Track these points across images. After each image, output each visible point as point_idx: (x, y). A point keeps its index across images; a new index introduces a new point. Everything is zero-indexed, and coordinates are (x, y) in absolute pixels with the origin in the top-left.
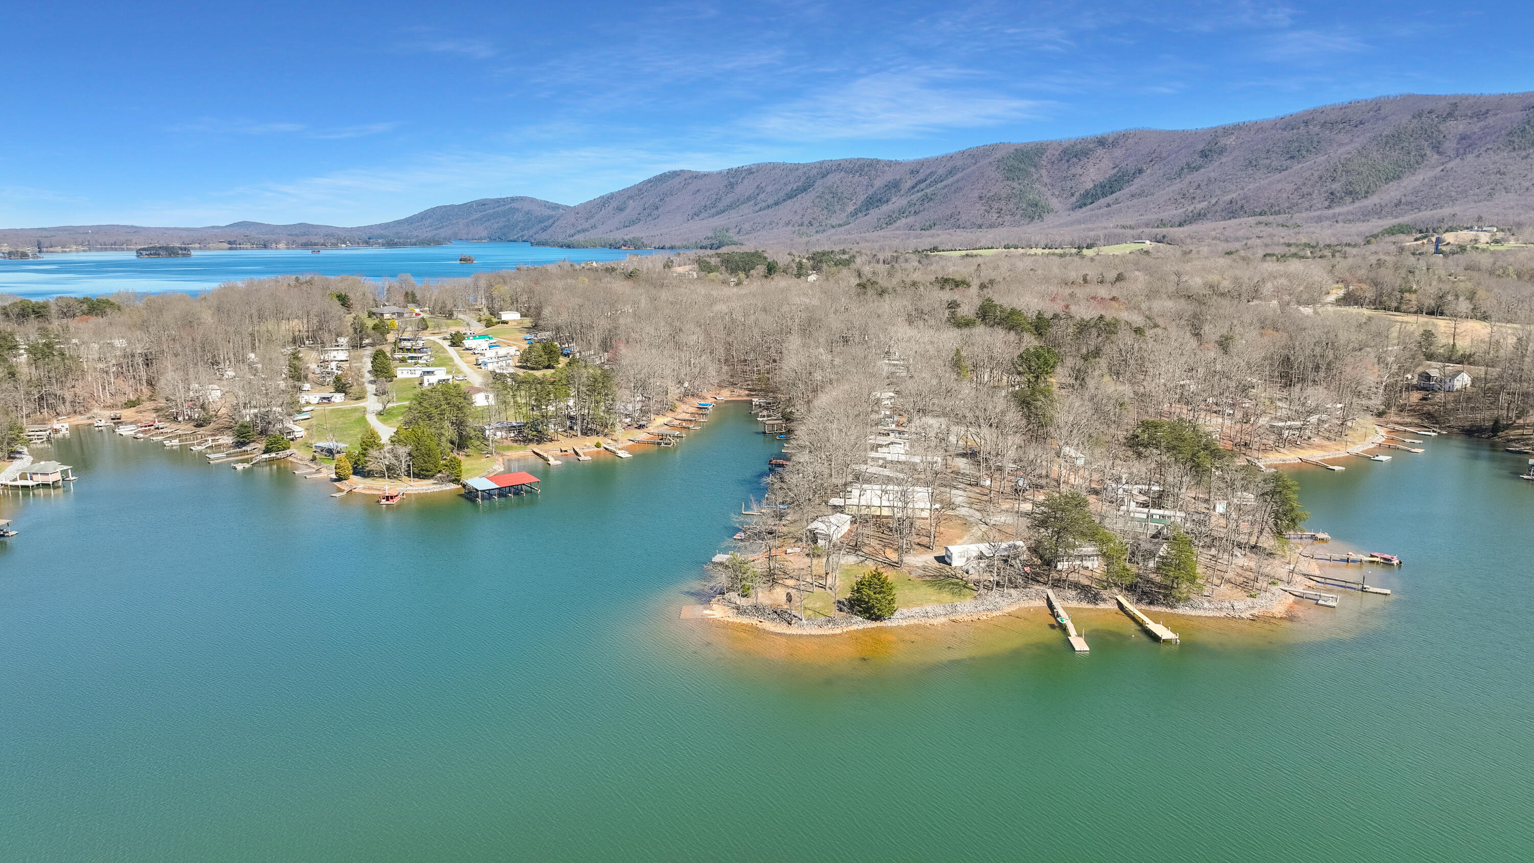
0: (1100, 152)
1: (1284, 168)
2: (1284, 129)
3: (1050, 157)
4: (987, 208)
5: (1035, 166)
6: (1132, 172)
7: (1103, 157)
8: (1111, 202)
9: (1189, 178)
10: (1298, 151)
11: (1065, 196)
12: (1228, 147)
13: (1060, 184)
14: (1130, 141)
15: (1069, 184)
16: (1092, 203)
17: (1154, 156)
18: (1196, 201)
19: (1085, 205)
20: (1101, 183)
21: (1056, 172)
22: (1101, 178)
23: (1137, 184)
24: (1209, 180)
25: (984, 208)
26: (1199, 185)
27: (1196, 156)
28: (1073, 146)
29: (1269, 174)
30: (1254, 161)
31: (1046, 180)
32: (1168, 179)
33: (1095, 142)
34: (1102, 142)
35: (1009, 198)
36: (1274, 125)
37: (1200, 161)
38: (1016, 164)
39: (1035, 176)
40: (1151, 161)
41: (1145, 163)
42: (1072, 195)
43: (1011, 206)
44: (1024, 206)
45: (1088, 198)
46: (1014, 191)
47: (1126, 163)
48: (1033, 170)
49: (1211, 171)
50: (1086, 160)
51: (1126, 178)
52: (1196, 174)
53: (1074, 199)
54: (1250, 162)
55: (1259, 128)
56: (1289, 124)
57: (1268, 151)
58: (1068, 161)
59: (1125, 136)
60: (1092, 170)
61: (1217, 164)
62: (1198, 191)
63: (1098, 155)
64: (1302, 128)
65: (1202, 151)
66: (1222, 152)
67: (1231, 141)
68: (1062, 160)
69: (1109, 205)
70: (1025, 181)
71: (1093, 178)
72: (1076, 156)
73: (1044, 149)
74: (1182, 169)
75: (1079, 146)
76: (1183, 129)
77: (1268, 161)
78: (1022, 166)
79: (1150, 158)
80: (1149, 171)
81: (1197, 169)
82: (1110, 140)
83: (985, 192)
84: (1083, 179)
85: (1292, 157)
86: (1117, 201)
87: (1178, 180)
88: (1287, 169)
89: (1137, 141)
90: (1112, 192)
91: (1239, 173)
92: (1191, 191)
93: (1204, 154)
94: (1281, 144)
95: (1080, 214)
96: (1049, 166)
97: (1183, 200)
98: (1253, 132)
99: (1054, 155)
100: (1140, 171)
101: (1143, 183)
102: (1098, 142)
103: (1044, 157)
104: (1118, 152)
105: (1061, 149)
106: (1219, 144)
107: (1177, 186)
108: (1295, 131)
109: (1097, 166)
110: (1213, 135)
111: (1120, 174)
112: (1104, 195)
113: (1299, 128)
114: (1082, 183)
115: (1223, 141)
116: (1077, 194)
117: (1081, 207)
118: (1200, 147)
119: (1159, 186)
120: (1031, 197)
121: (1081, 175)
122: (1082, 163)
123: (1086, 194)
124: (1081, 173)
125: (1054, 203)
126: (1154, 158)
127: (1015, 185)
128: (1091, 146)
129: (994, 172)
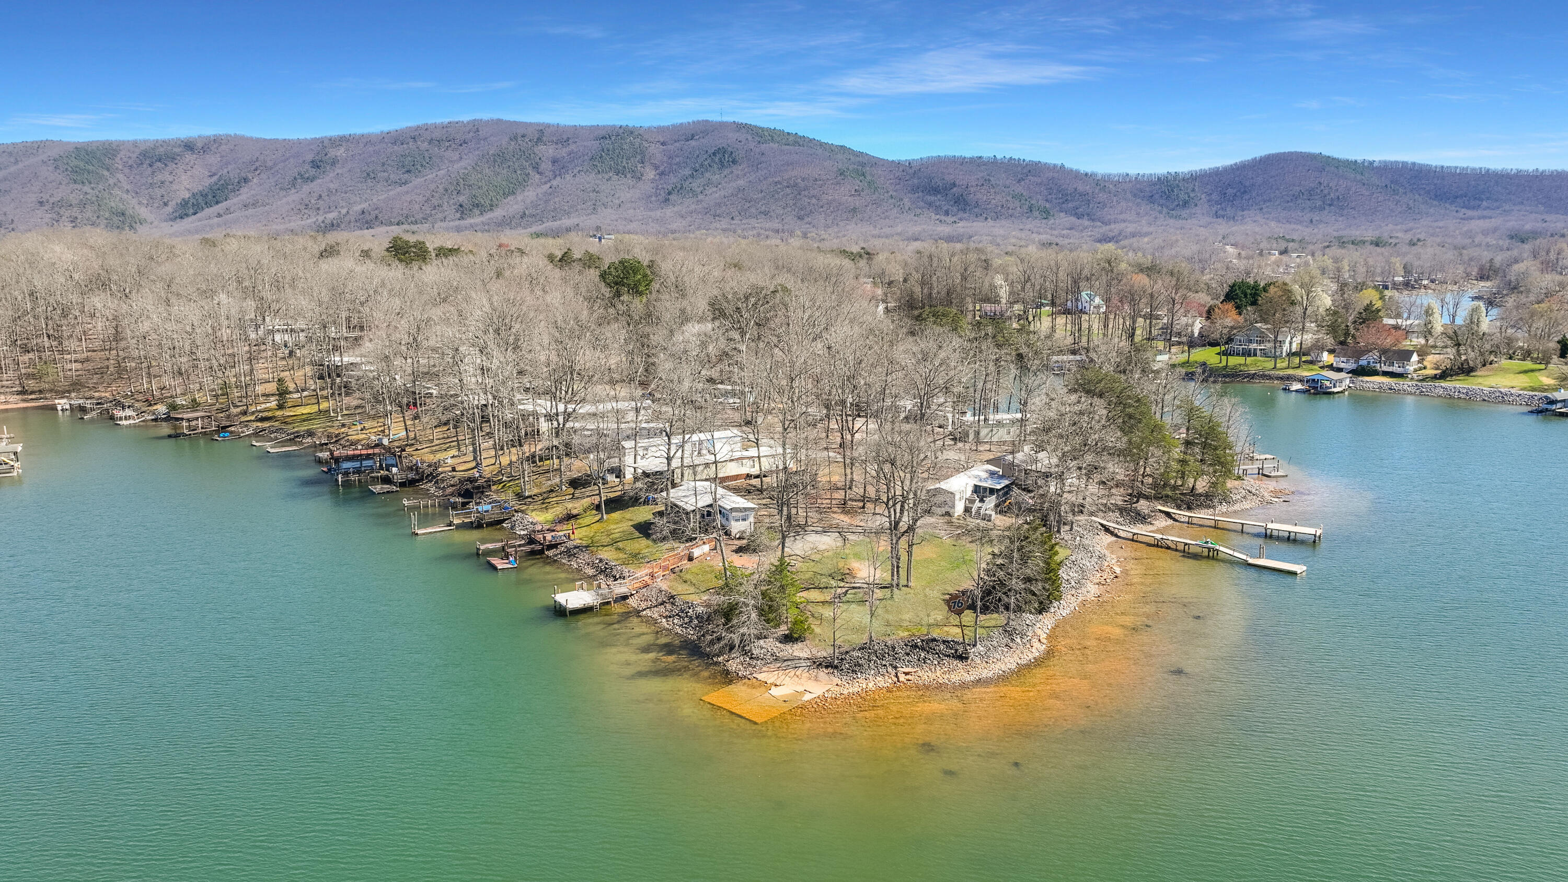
0: (189, 157)
1: (403, 181)
2: (395, 143)
3: (125, 160)
4: (55, 216)
5: (108, 170)
6: (236, 181)
7: (195, 164)
8: (221, 212)
9: (306, 188)
10: (413, 165)
11: (156, 205)
12: (339, 158)
13: (146, 192)
14: (223, 147)
15: (158, 192)
16: (195, 214)
17: (257, 164)
18: (321, 212)
19: (187, 215)
20: (201, 192)
21: (138, 177)
22: (197, 187)
23: (245, 194)
24: (329, 190)
25: (50, 216)
26: (320, 196)
27: (307, 166)
28: (153, 149)
29: (390, 187)
30: (371, 174)
31: (127, 186)
32: (281, 189)
33: (180, 146)
34: (189, 146)
35: (83, 205)
36: (383, 138)
37: (312, 172)
38: (82, 164)
39: (111, 181)
40: (256, 170)
41: (249, 172)
42: (166, 204)
43: (89, 214)
44: (107, 215)
45: (187, 209)
46: (88, 196)
47: (226, 171)
48: (106, 173)
49: (326, 181)
50: (174, 166)
51: (230, 187)
52: (312, 185)
53: (169, 209)
54: (368, 174)
55: (366, 141)
56: (397, 138)
57: (383, 164)
58: (151, 166)
59: (217, 141)
60: (183, 177)
61: (331, 175)
62: (321, 202)
63: (187, 160)
64: (411, 144)
65: (313, 162)
66: (334, 163)
67: (341, 152)
68: (142, 164)
69: (219, 215)
70: (100, 186)
71: (188, 186)
72: (160, 160)
73: (115, 150)
74: (295, 178)
75: (162, 150)
76: (284, 137)
77: (386, 174)
78: (91, 168)
79: (254, 167)
80: (255, 180)
81: (312, 179)
82: (200, 145)
83: (45, 197)
84: (174, 187)
85: (409, 171)
86: (228, 211)
87: (293, 191)
88: (405, 183)
89: (232, 147)
90: (217, 203)
91: (359, 185)
92: (313, 201)
93: (315, 165)
94: (394, 158)
95: (188, 222)
96: (127, 170)
97: (306, 211)
98: (361, 145)
99: (130, 157)
100: (246, 180)
101: (253, 192)
102: (185, 146)
103: (117, 159)
104: (213, 159)
105: (138, 151)
106: (329, 155)
107: (294, 197)
108: (405, 146)
109: (189, 173)
110: (320, 145)
111: (222, 182)
112: (208, 205)
113: (408, 143)
114: (175, 191)
115: (333, 153)
116: (172, 204)
117: (181, 218)
118: (310, 157)
119: (274, 196)
120: (113, 204)
121: (171, 183)
122: (169, 168)
123: (184, 204)
124: (171, 180)
125: (143, 212)
126: (258, 166)
127: (87, 188)
128: (177, 150)
129: (52, 172)
